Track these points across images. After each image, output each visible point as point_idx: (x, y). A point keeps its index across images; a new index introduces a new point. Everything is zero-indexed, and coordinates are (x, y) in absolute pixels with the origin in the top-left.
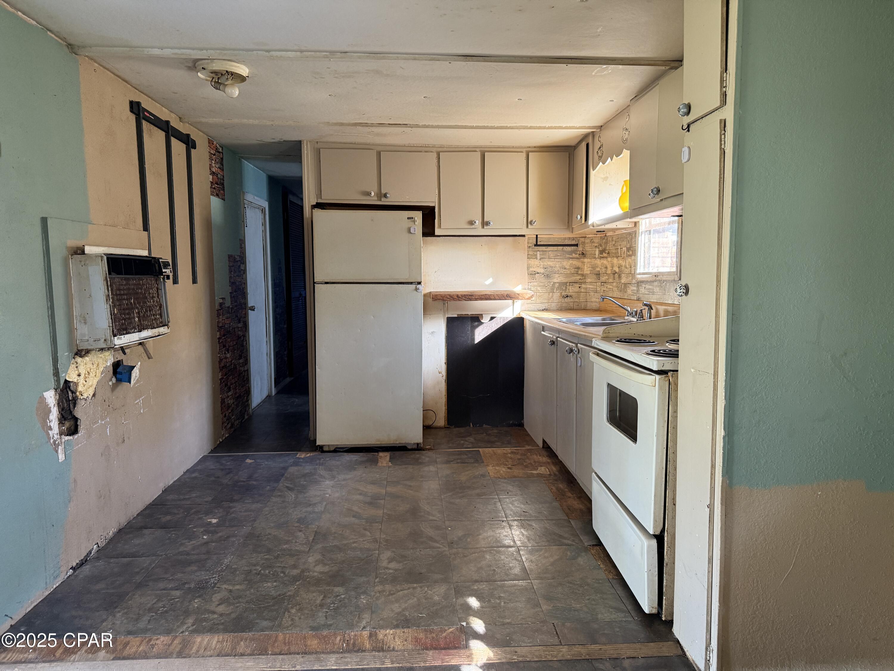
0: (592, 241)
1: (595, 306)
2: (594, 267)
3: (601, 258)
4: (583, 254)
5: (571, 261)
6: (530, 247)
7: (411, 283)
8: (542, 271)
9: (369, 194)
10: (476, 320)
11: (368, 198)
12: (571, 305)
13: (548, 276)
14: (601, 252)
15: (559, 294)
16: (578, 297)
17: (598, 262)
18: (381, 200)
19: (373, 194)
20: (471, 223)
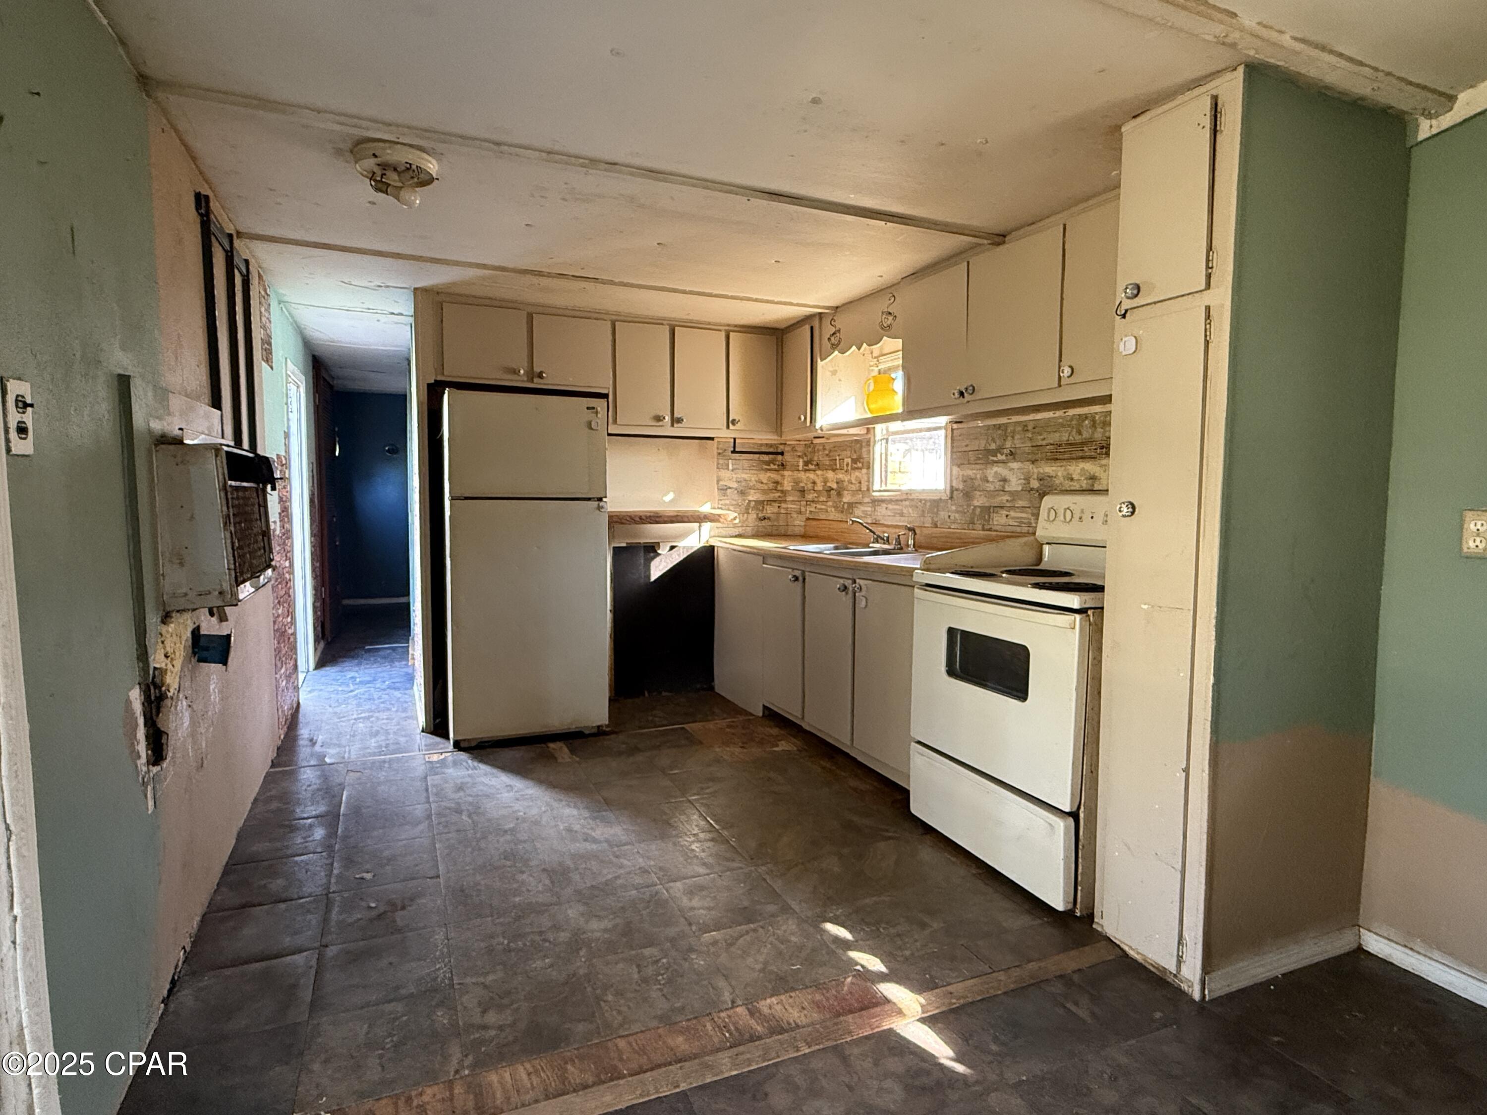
0: (794, 449)
1: (799, 530)
2: (797, 482)
3: (806, 471)
4: (783, 465)
5: (769, 474)
6: (719, 454)
7: (589, 499)
8: (735, 485)
9: (515, 372)
10: (651, 550)
11: (515, 377)
12: (769, 530)
13: (742, 493)
14: (806, 464)
15: (755, 516)
16: (777, 520)
17: (802, 475)
18: (532, 382)
19: (522, 372)
20: (659, 419)
